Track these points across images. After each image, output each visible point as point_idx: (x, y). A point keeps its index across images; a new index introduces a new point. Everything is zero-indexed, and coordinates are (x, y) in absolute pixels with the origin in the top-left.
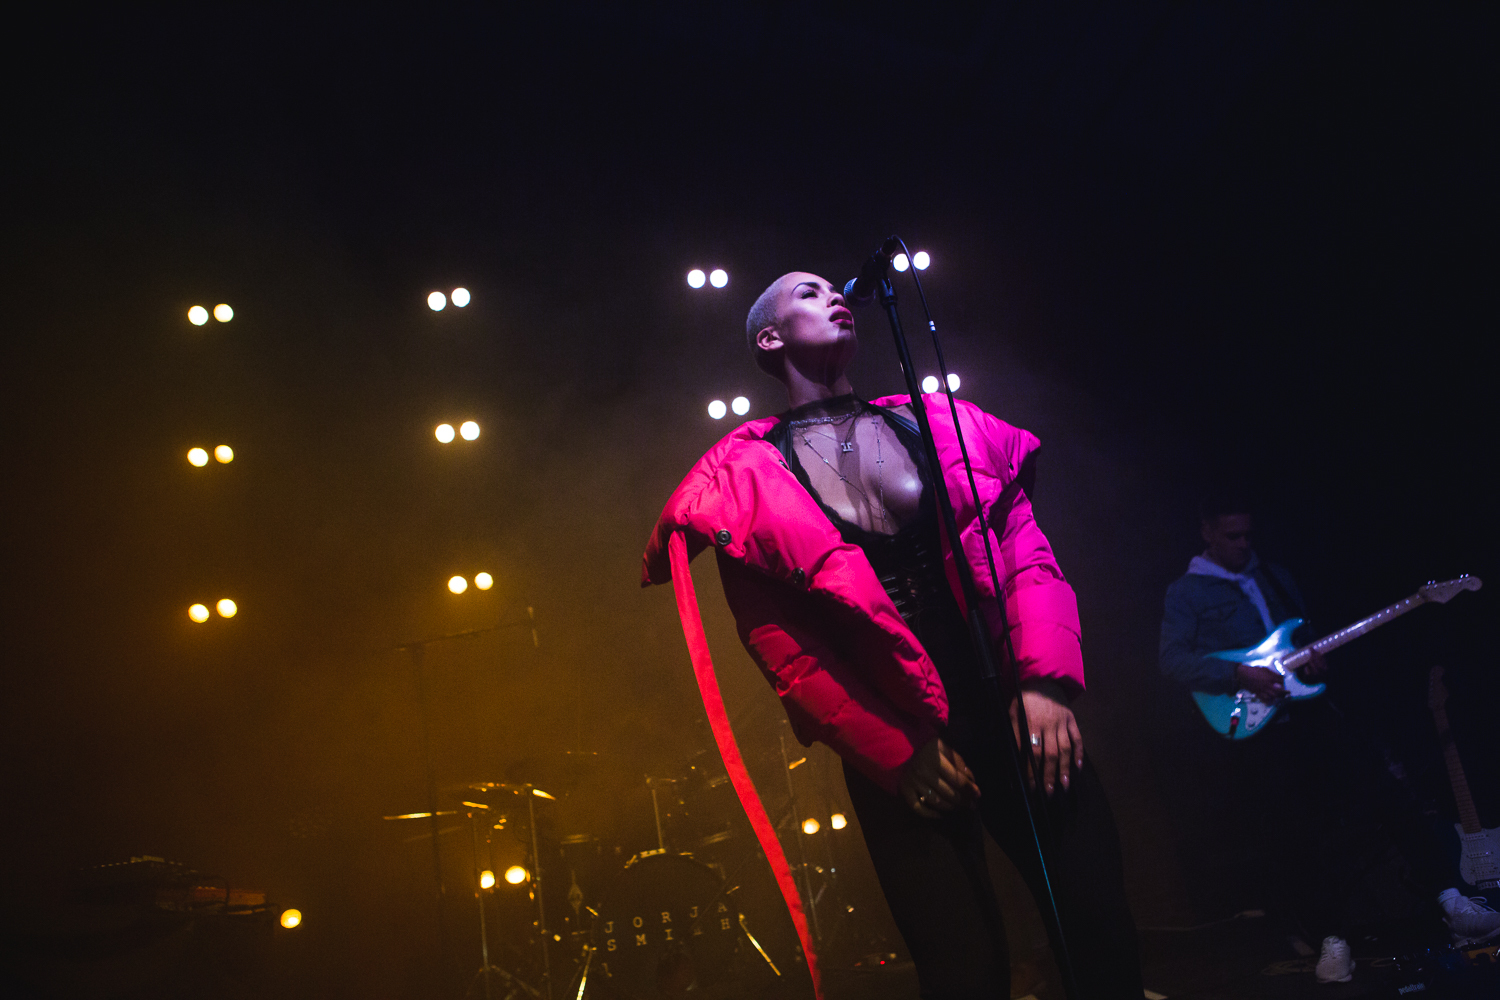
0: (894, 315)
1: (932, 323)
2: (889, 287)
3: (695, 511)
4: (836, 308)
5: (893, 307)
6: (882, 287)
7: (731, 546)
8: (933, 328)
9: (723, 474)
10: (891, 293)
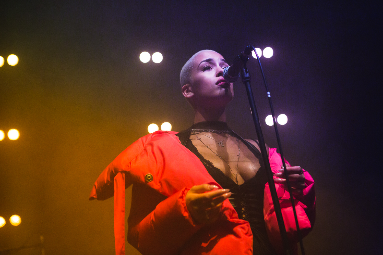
0: (249, 88)
1: (269, 93)
2: (247, 72)
3: (133, 165)
4: (221, 78)
5: (248, 83)
6: (242, 71)
7: (153, 182)
8: (269, 96)
9: (149, 148)
10: (248, 75)
